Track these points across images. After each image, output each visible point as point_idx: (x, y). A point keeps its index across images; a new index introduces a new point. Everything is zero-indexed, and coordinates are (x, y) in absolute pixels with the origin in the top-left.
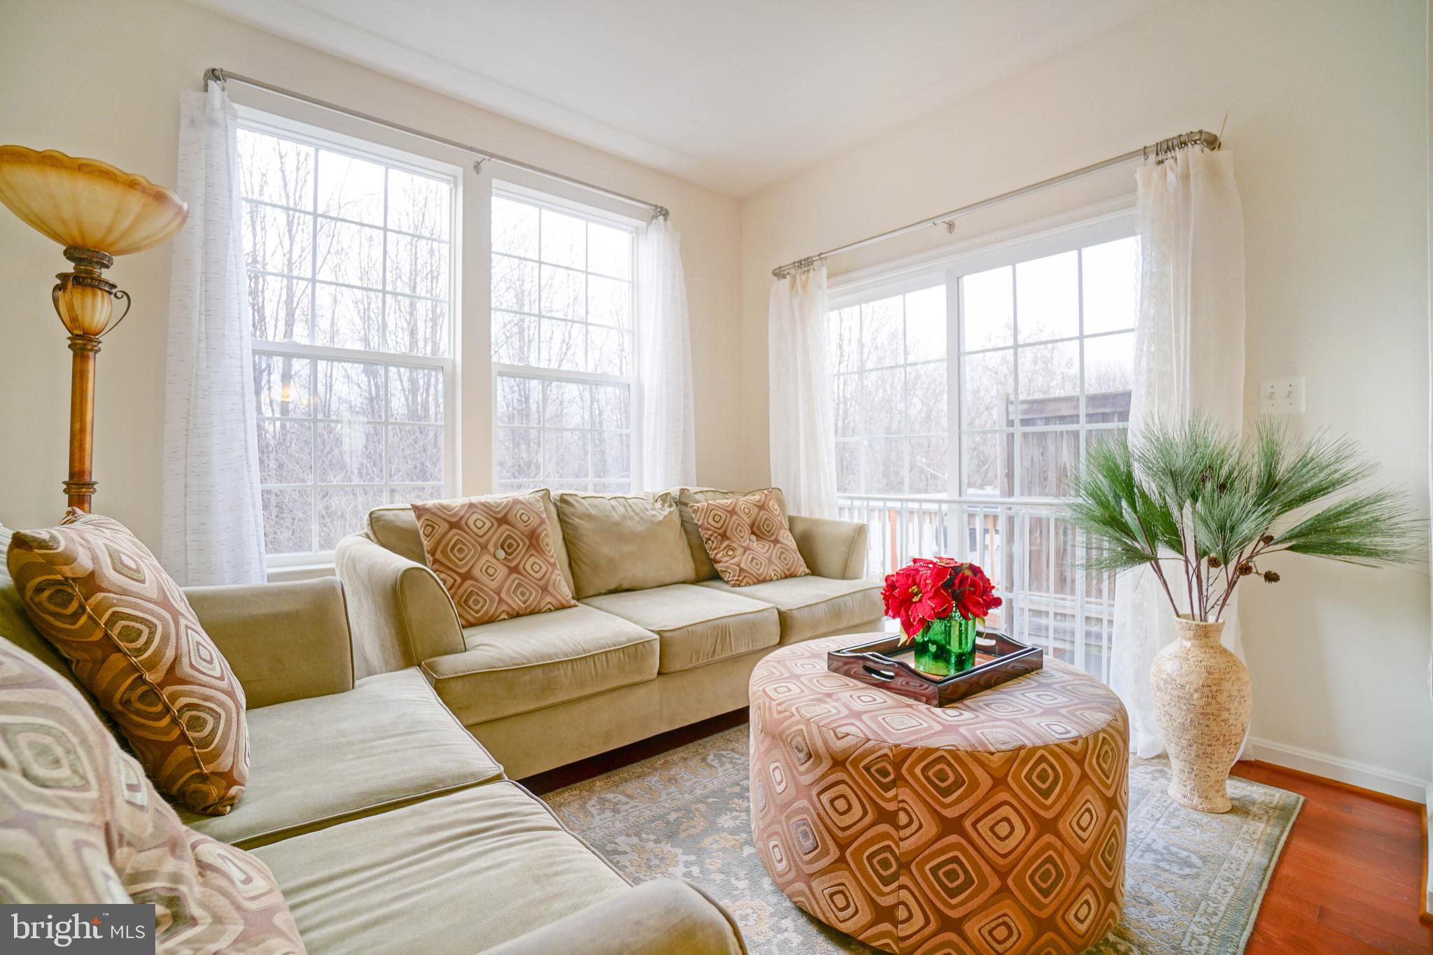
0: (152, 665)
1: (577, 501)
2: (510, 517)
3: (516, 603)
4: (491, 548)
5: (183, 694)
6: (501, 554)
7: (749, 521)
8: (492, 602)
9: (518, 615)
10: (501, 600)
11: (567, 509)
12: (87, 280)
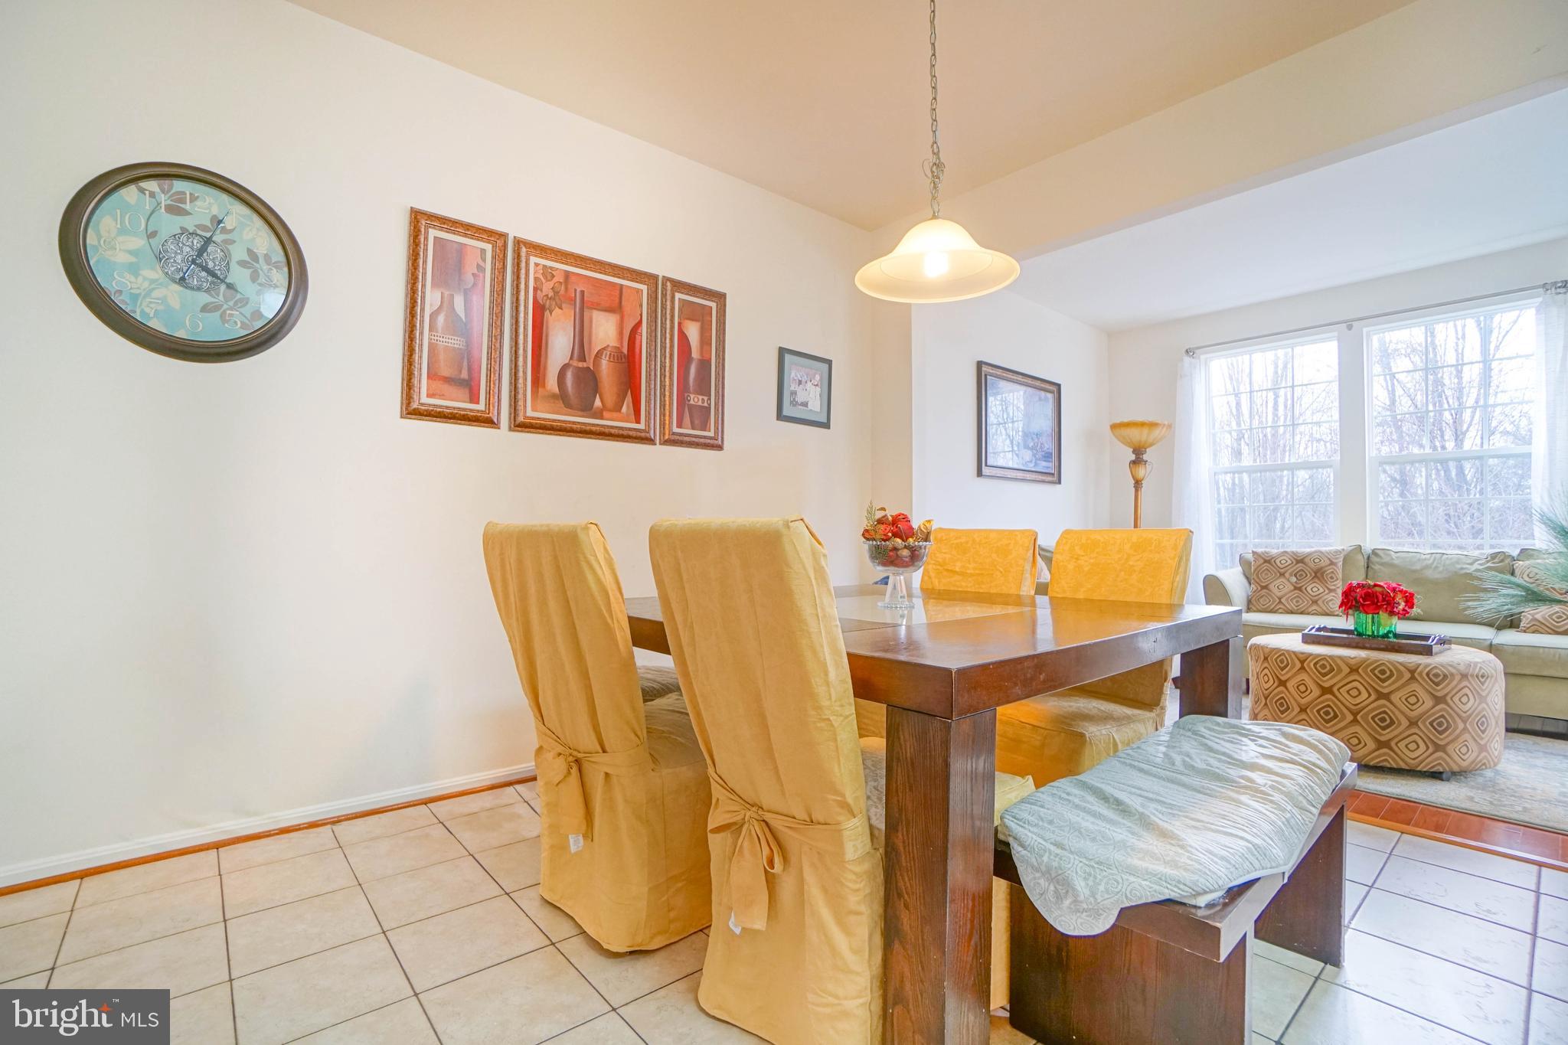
1: (1389, 553)
2: (1306, 560)
3: (1292, 606)
4: (1287, 575)
6: (1294, 579)
8: (1274, 602)
9: (1292, 613)
10: (1280, 602)
11: (1374, 559)
12: (1138, 461)
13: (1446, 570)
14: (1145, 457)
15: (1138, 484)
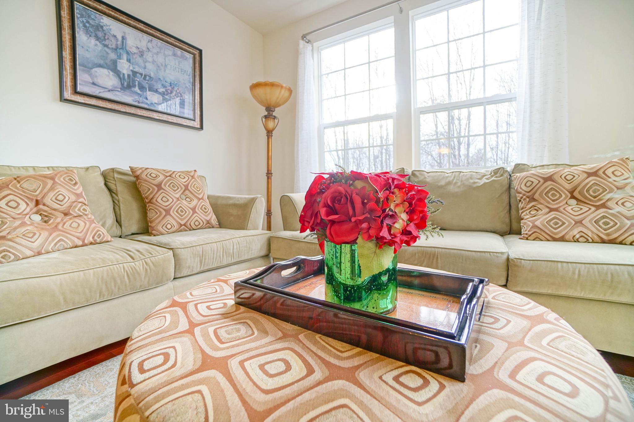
0: (147, 198)
5: (151, 206)
7: (569, 187)
12: (269, 116)
13: (463, 184)
14: (274, 114)
15: (269, 133)
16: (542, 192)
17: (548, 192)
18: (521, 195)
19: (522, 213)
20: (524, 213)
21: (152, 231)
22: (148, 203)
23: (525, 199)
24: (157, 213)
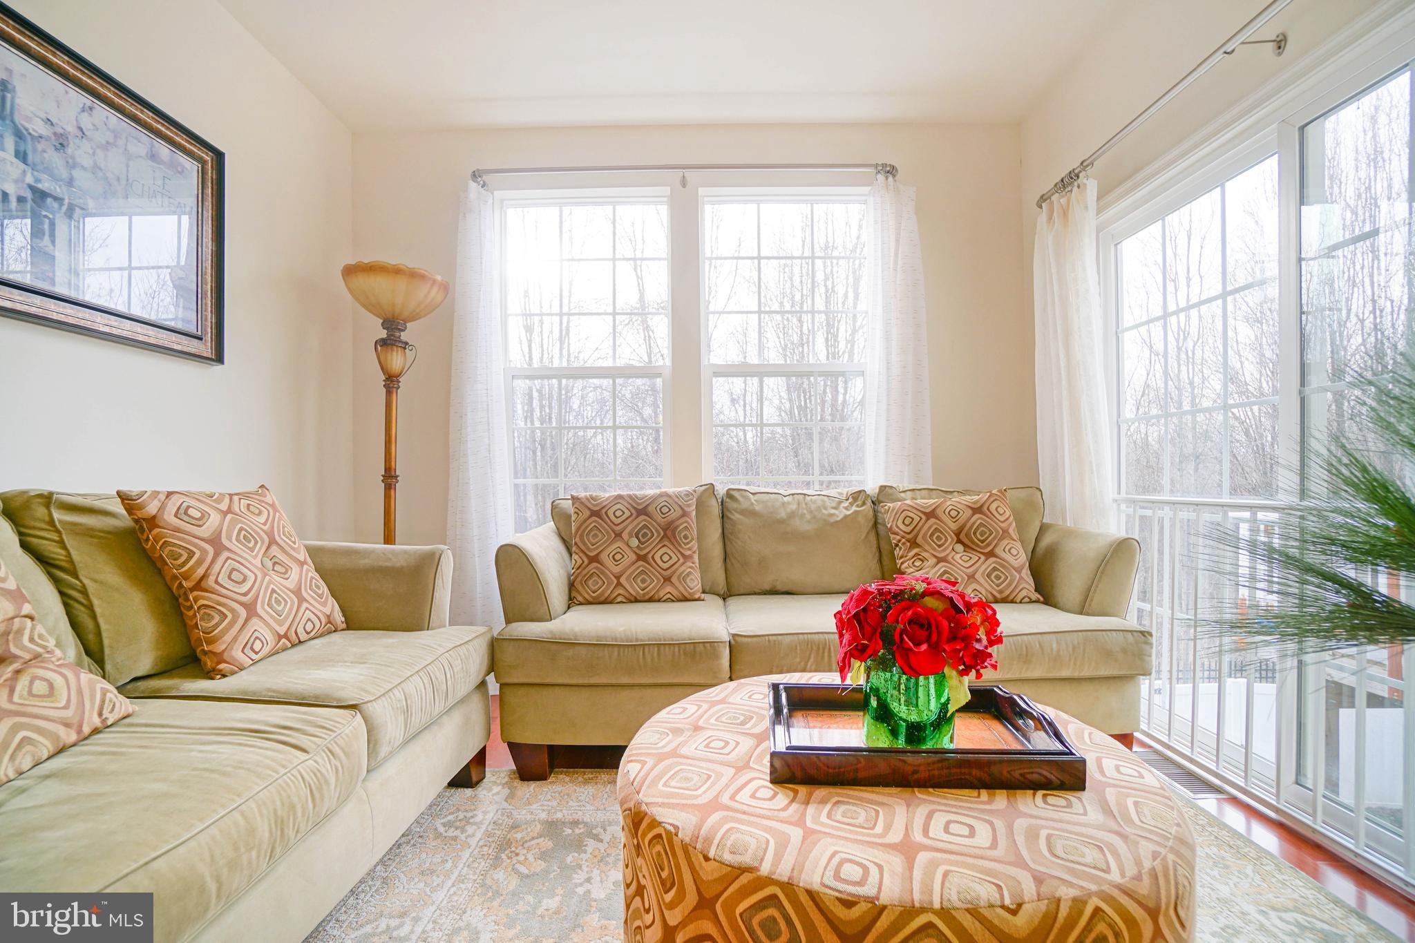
0: (186, 577)
1: (744, 497)
2: (650, 509)
3: (635, 589)
4: (625, 535)
5: (204, 598)
6: (634, 542)
7: (954, 526)
8: (610, 583)
9: (637, 601)
10: (619, 584)
11: (731, 504)
12: (388, 343)
13: (815, 517)
14: (404, 336)
15: (392, 381)
16: (925, 534)
17: (932, 535)
18: (898, 537)
19: (902, 563)
20: (906, 565)
21: (219, 663)
22: (192, 590)
23: (904, 544)
24: (226, 616)
